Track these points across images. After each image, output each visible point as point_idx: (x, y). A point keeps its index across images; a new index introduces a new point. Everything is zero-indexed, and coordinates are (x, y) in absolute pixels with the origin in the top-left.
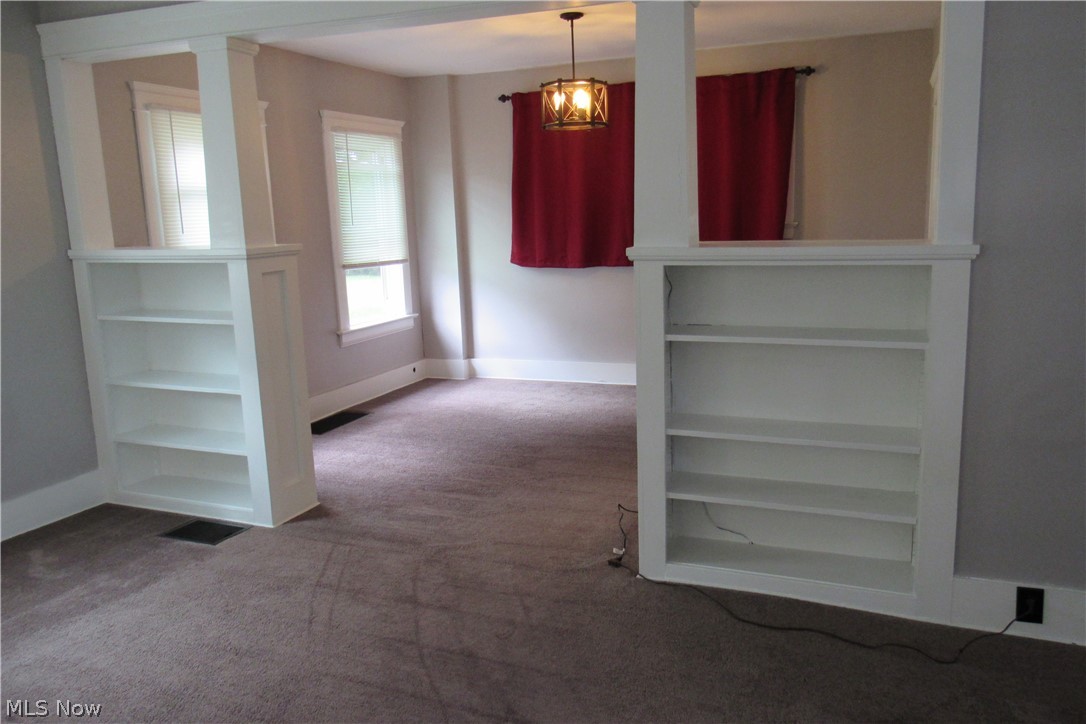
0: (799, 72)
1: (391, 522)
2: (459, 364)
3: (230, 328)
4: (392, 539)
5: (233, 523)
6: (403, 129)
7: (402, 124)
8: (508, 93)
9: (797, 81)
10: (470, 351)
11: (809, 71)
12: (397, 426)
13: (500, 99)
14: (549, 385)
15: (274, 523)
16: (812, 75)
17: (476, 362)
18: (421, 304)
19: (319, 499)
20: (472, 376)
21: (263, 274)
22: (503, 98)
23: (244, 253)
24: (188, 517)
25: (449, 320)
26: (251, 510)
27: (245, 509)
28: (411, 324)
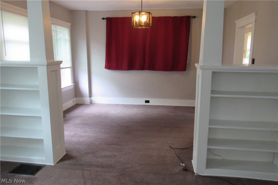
0: (191, 17)
1: (98, 159)
2: (87, 99)
3: (39, 91)
4: (102, 166)
5: (38, 164)
6: (70, 26)
7: (70, 24)
8: (105, 17)
9: (191, 20)
10: (90, 95)
11: (194, 17)
12: (78, 121)
13: (102, 19)
14: (117, 105)
15: (54, 164)
16: (195, 18)
17: (93, 98)
18: (75, 81)
19: (66, 152)
20: (91, 103)
21: (51, 71)
22: (103, 19)
23: (46, 63)
24: (19, 163)
25: (84, 86)
26: (44, 159)
27: (42, 158)
28: (72, 87)
